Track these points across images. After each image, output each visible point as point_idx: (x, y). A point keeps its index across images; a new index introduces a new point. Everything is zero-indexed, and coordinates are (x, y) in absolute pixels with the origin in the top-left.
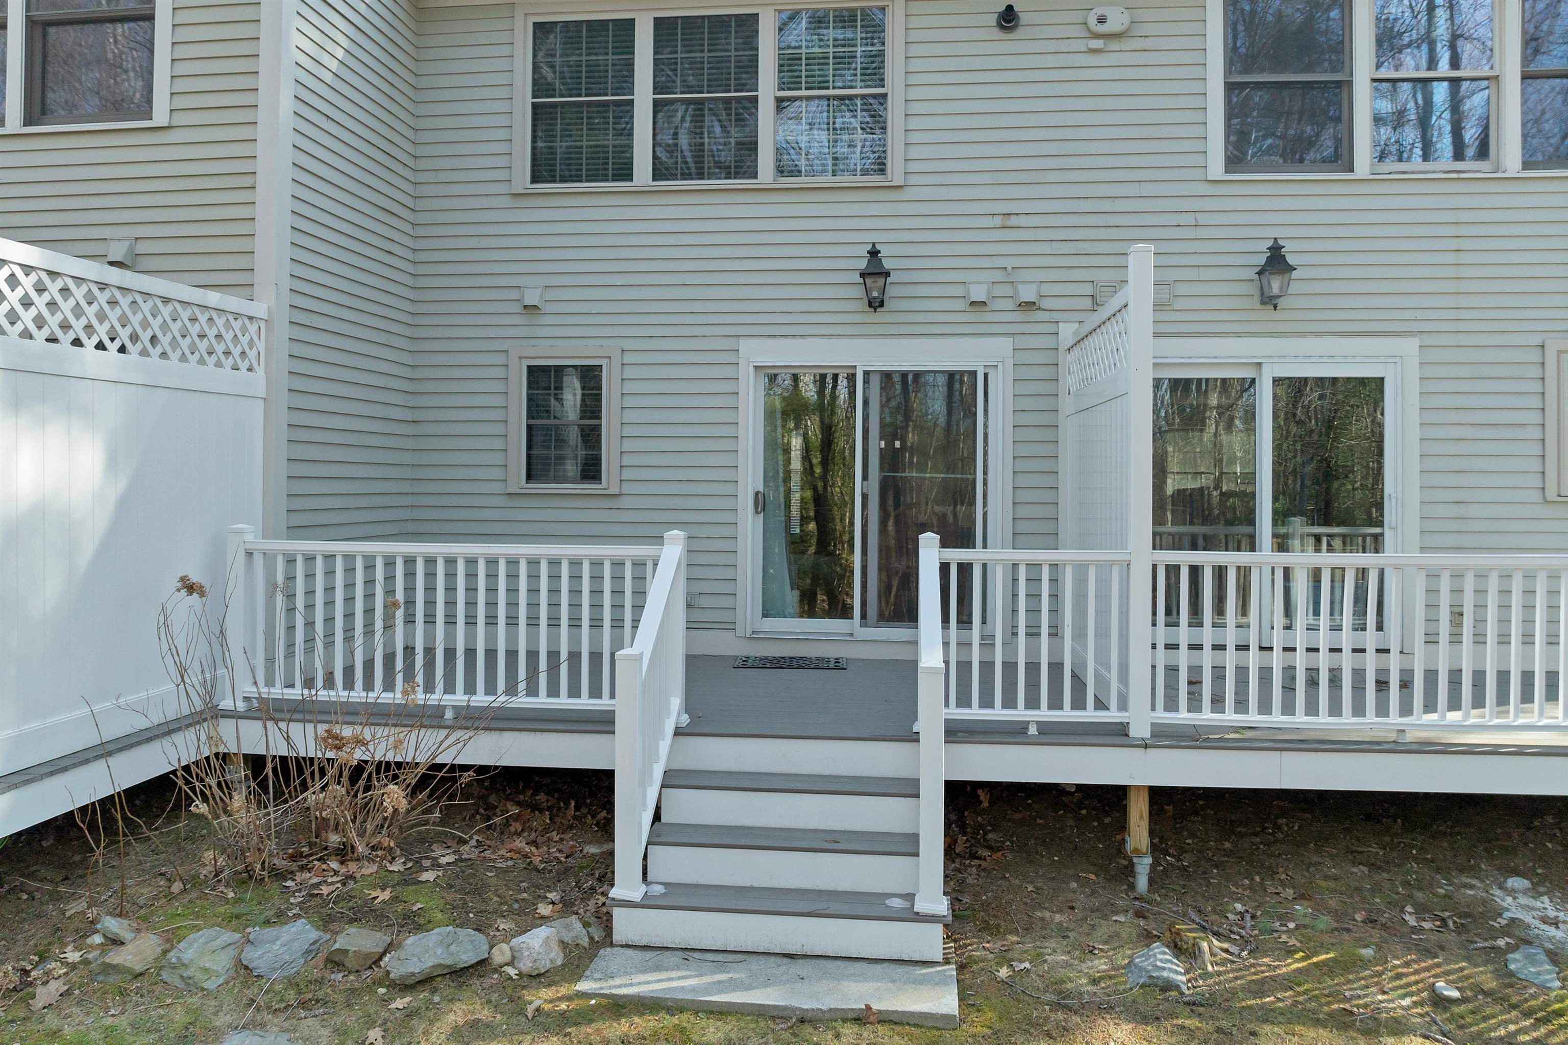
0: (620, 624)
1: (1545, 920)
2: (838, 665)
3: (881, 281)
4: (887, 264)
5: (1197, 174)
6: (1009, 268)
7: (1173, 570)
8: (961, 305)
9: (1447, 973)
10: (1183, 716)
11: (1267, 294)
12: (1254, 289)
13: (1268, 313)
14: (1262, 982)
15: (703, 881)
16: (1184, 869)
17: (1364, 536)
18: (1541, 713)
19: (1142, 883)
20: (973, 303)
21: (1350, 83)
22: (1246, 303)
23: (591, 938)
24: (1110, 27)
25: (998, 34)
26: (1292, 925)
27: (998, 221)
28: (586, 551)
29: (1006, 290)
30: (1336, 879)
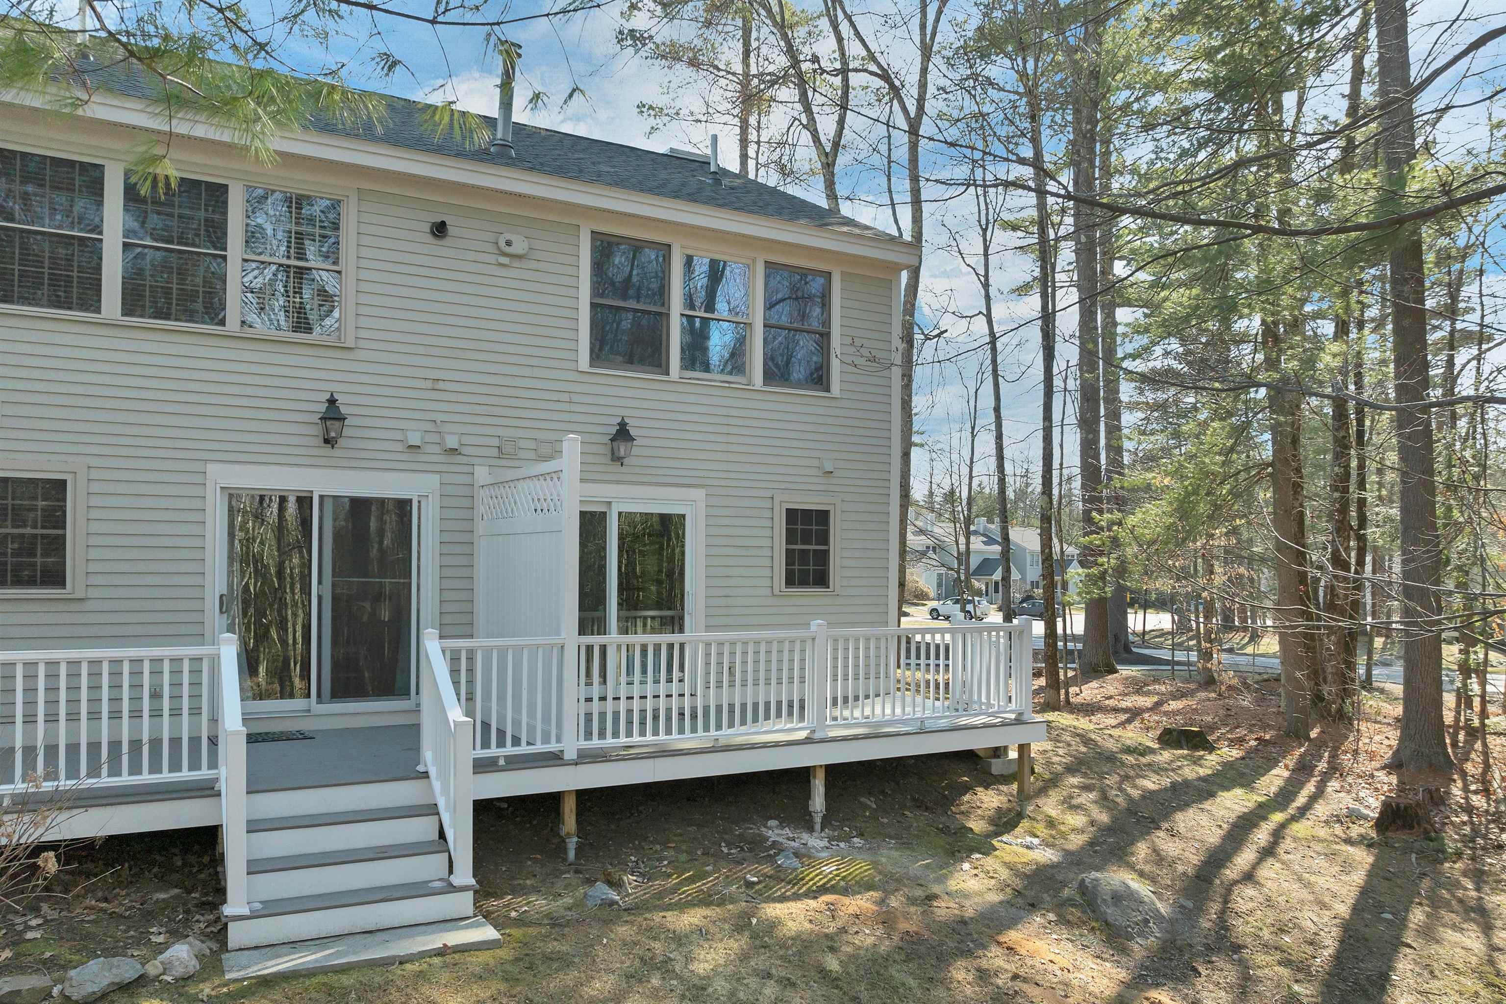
0: (97, 716)
1: (788, 839)
2: (302, 736)
3: (337, 424)
4: (344, 410)
5: (572, 366)
6: (438, 422)
7: (589, 649)
8: (399, 447)
9: (750, 871)
10: (595, 742)
11: (616, 454)
12: (607, 450)
13: (616, 467)
14: (660, 892)
15: (286, 895)
16: (591, 844)
17: (645, 618)
18: (786, 723)
19: (571, 855)
20: (410, 447)
21: (668, 315)
22: (603, 460)
23: (211, 949)
24: (515, 249)
25: (430, 239)
26: (666, 862)
27: (429, 384)
28: (59, 654)
29: (435, 438)
30: (681, 835)
